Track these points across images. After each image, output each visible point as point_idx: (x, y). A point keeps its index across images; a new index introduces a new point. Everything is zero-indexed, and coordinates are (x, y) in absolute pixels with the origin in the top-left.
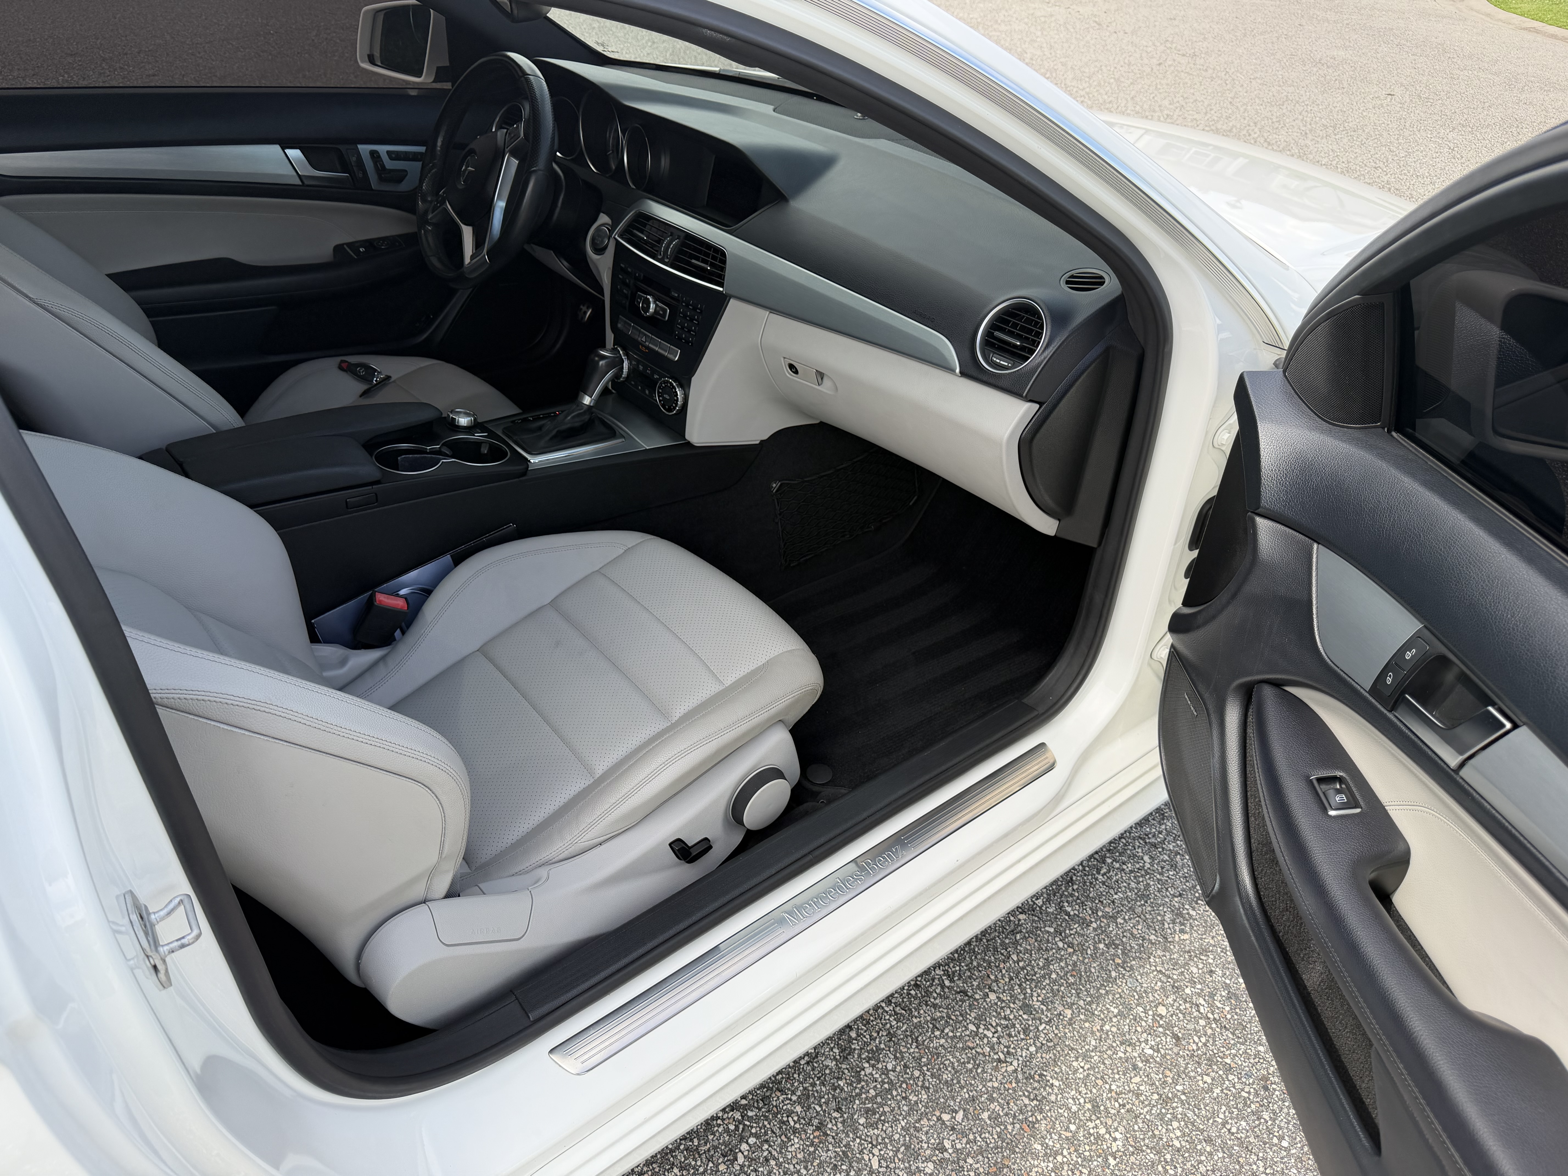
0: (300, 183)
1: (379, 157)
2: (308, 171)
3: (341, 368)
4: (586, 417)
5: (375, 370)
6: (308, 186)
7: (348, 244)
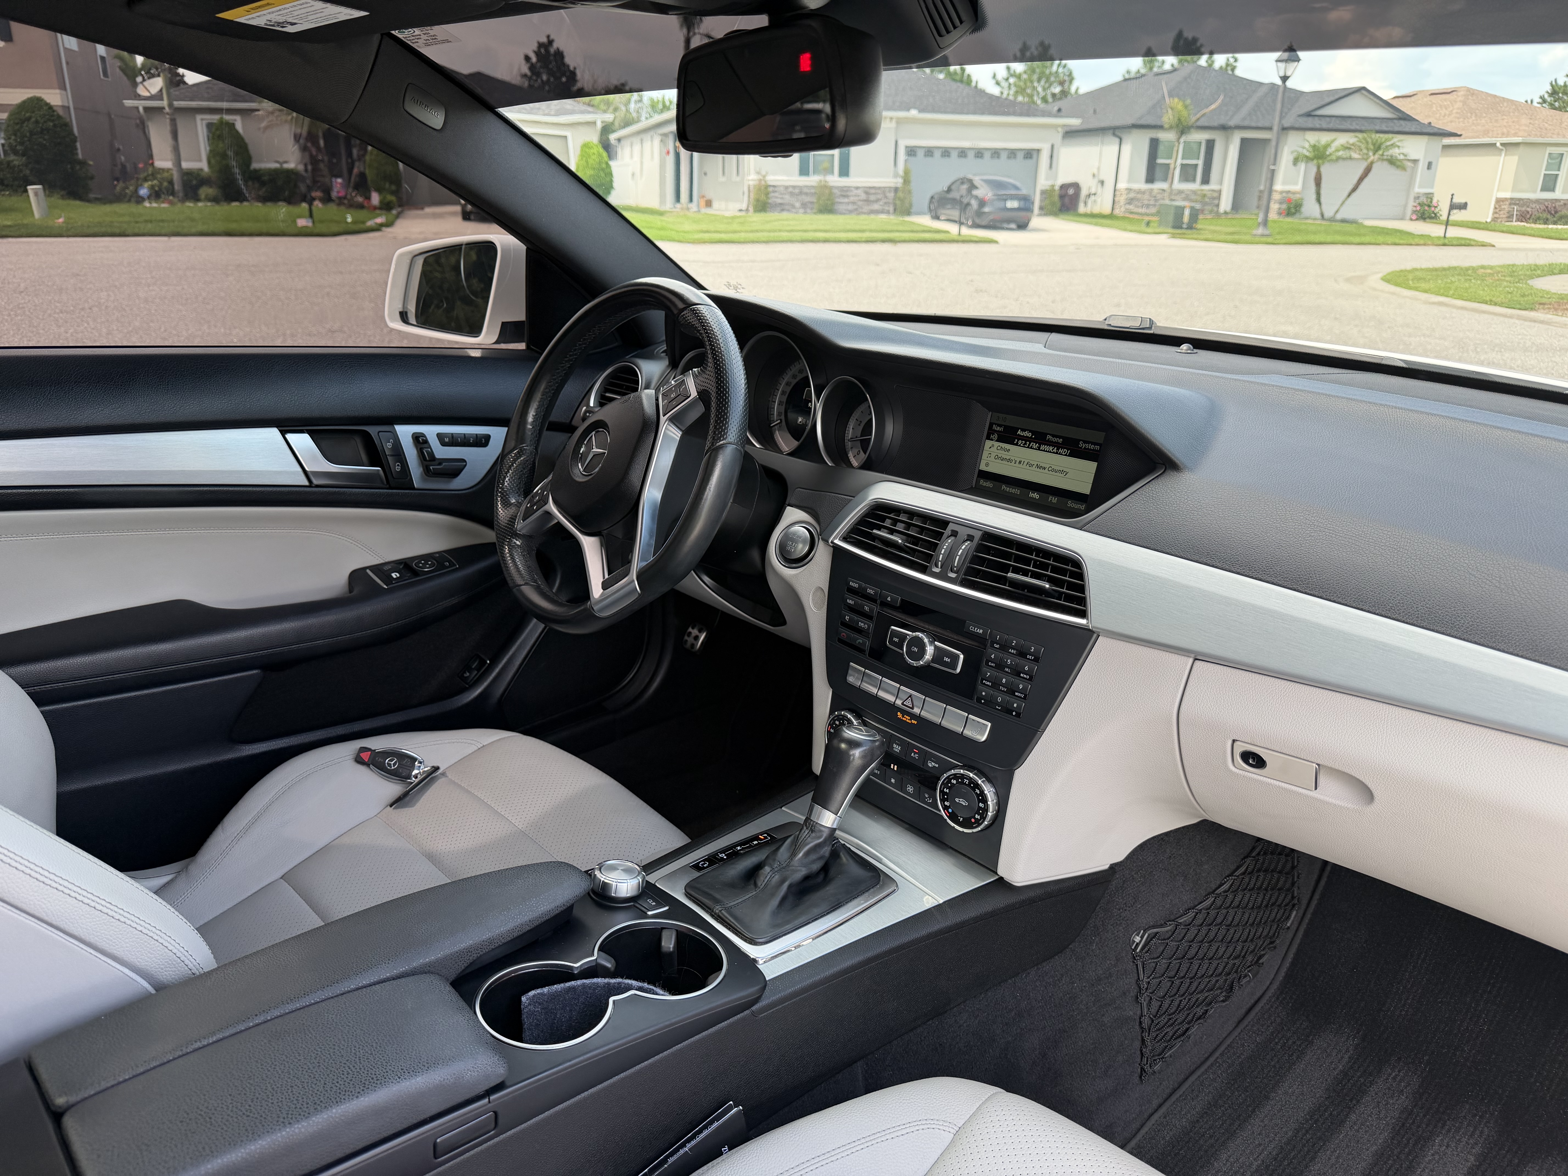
0: (307, 483)
1: (426, 442)
2: (319, 464)
3: (359, 760)
4: (826, 851)
5: (415, 759)
6: (317, 486)
7: (373, 568)
